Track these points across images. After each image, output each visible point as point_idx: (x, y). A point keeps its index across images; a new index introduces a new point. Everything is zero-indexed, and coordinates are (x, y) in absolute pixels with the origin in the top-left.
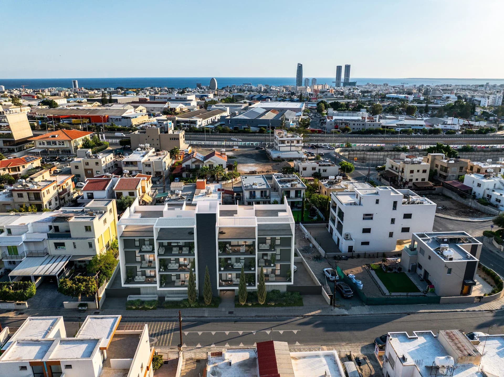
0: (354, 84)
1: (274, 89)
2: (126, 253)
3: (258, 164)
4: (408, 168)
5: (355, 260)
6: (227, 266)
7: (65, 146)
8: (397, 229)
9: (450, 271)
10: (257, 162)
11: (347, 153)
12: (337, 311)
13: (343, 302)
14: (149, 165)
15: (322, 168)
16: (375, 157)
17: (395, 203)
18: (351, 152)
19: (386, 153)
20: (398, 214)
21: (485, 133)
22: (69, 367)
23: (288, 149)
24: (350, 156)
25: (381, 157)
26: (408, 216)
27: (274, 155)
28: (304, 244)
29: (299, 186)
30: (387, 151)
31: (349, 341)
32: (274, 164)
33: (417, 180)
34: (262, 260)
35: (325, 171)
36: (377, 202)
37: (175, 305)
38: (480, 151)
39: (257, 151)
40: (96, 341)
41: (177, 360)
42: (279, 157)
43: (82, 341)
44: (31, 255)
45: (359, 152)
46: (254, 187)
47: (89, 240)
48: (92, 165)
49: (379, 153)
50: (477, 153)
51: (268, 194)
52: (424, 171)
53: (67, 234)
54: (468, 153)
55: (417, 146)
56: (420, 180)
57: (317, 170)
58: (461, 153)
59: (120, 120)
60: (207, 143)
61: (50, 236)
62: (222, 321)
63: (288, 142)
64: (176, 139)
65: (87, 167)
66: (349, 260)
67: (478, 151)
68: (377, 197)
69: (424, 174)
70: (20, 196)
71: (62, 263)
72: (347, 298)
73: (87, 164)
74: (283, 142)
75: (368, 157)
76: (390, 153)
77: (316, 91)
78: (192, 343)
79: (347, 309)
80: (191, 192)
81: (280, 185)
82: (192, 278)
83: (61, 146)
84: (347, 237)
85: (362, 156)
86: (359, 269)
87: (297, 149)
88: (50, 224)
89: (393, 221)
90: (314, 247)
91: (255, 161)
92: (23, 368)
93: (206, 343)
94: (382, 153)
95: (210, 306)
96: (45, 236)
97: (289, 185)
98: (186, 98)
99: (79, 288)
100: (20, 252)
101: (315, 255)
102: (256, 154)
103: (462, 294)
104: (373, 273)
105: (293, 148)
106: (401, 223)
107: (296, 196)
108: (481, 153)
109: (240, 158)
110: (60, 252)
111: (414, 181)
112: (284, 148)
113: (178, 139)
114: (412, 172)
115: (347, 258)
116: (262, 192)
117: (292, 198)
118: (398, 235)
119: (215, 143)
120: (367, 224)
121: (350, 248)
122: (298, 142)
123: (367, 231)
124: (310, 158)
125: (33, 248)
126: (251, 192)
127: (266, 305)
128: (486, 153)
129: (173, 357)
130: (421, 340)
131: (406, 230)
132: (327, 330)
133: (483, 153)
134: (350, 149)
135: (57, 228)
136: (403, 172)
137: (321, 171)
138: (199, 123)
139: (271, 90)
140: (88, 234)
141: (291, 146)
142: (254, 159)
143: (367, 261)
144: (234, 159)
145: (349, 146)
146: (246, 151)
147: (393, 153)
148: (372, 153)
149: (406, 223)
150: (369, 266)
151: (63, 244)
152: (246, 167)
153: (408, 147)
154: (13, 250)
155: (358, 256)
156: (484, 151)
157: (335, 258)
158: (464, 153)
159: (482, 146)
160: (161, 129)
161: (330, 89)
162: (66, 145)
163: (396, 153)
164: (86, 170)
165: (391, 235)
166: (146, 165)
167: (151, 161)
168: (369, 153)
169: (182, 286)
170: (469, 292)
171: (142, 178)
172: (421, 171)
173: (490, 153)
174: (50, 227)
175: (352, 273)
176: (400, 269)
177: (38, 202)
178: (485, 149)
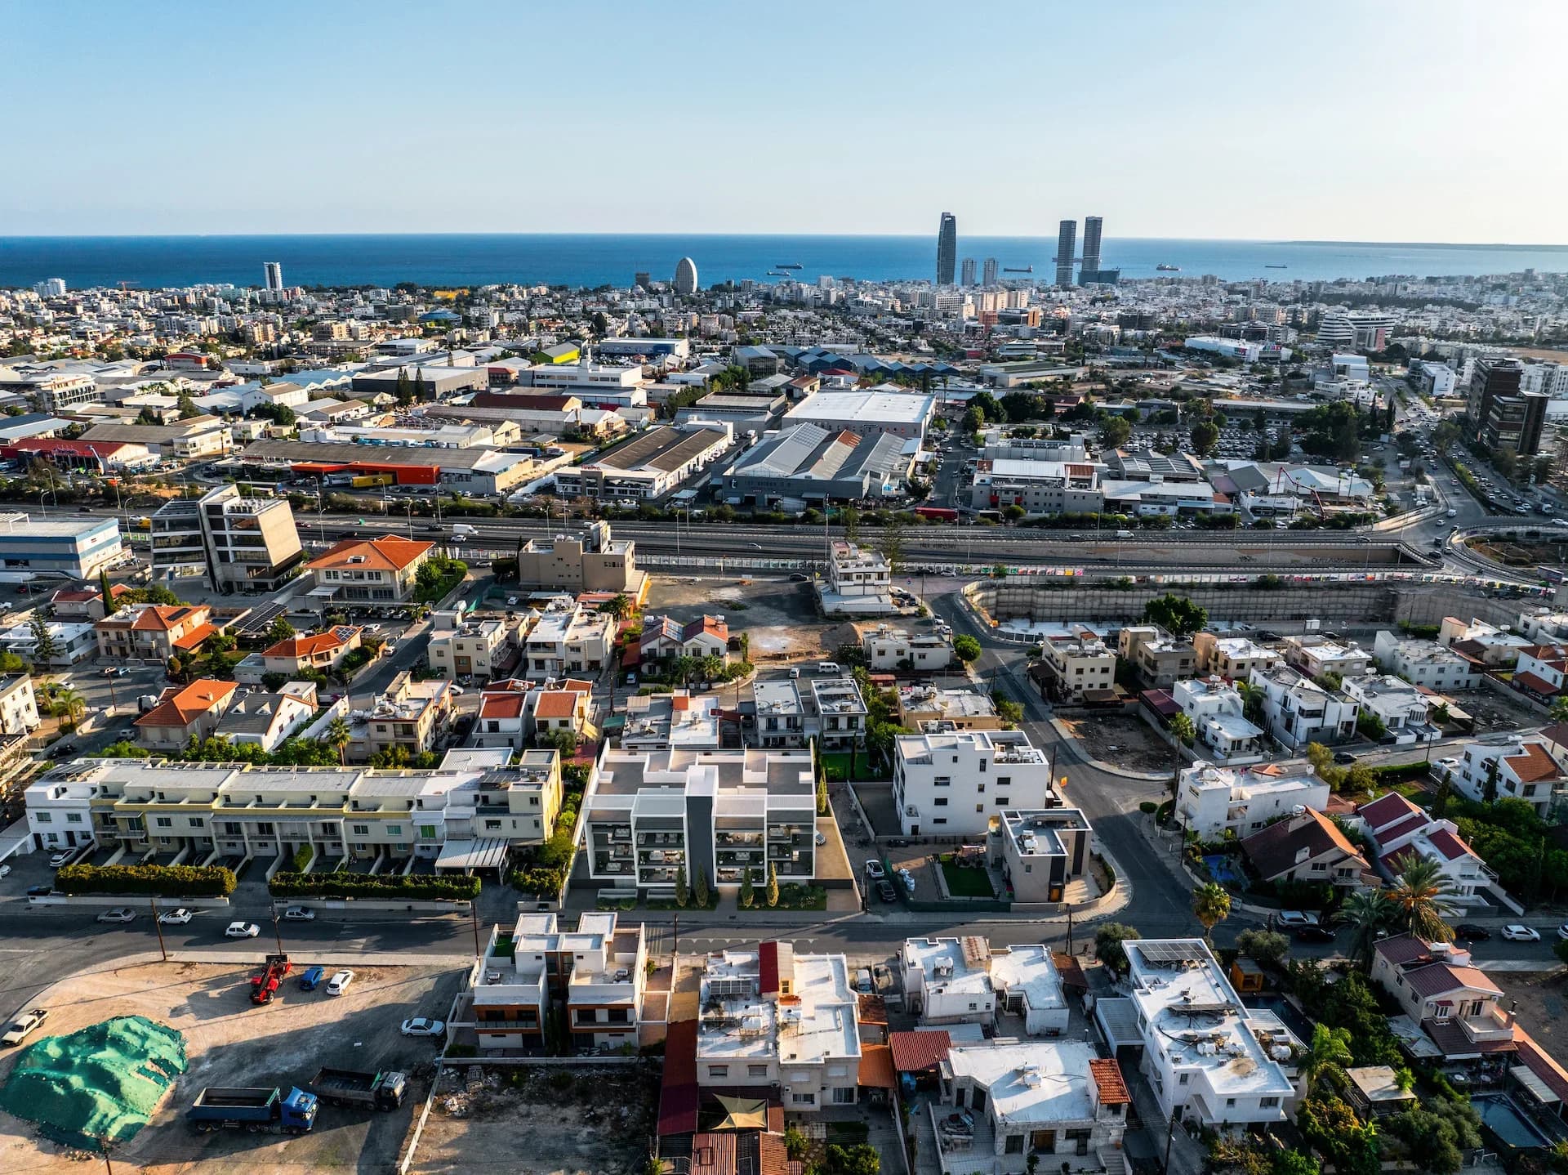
0: (1111, 277)
1: (868, 299)
2: (595, 836)
3: (792, 626)
4: (1073, 664)
5: (920, 847)
6: (728, 858)
7: (382, 582)
8: (989, 799)
9: (1029, 869)
10: (791, 622)
11: (993, 593)
12: (870, 918)
13: (881, 907)
14: (578, 650)
15: (917, 651)
16: (1057, 601)
17: (983, 762)
18: (1003, 591)
19: (1081, 593)
20: (989, 778)
21: (1348, 526)
22: (581, 957)
23: (859, 591)
24: (1001, 598)
25: (1071, 601)
26: (1005, 781)
27: (829, 605)
28: (848, 820)
29: (854, 709)
30: (1084, 588)
31: (875, 952)
32: (827, 627)
33: (1091, 686)
34: (774, 847)
35: (922, 656)
36: (955, 759)
37: (660, 905)
38: (1300, 588)
39: (793, 585)
40: (601, 936)
41: (671, 968)
42: (838, 611)
43: (586, 936)
44: (453, 837)
45: (1020, 591)
46: (775, 710)
47: (535, 817)
48: (469, 650)
49: (1066, 593)
50: (1291, 593)
51: (799, 723)
52: (1105, 670)
53: (503, 807)
54: (1271, 593)
55: (1152, 577)
56: (1096, 687)
57: (907, 656)
58: (1255, 593)
59: (468, 478)
60: (684, 560)
61: (480, 812)
62: (721, 926)
63: (859, 577)
64: (617, 563)
65: (460, 653)
66: (911, 847)
67: (1294, 588)
68: (954, 753)
69: (1105, 675)
70: (381, 729)
71: (500, 849)
72: (886, 902)
73: (460, 647)
74: (848, 577)
75: (1041, 600)
76: (1090, 592)
77: (987, 318)
78: (687, 950)
79: (883, 916)
80: (663, 717)
81: (821, 707)
82: (681, 873)
83: (374, 582)
84: (911, 812)
85: (1028, 598)
86: (920, 862)
87: (878, 591)
88: (477, 792)
89: (981, 789)
90: (863, 824)
91: (785, 619)
92: (538, 958)
93: (701, 950)
94: (1073, 593)
95: (705, 908)
96: (473, 810)
97: (836, 705)
98: (617, 380)
99: (543, 884)
100: (438, 834)
101: (861, 838)
102: (792, 596)
103: (1049, 900)
104: (939, 867)
105: (869, 589)
106: (996, 791)
107: (850, 727)
108: (1299, 593)
109: (755, 609)
110: (493, 832)
111: (1085, 688)
112: (847, 588)
113: (623, 565)
114: (1080, 671)
115: (908, 843)
116: (789, 719)
117: (842, 731)
118: (991, 808)
119: (702, 562)
120: (941, 792)
121: (915, 829)
122: (880, 576)
123: (941, 802)
124: (904, 611)
125: (454, 827)
126: (769, 720)
127: (777, 907)
128: (1313, 594)
129: (665, 964)
130: (943, 947)
131: (1002, 801)
132: (850, 940)
133: (1305, 593)
134: (1000, 581)
135: (485, 799)
136: (1064, 670)
137: (916, 657)
138: (658, 485)
139: (858, 303)
140: (534, 809)
141: (864, 585)
142: (783, 610)
143: (936, 848)
144: (742, 613)
145: (1001, 574)
146: (767, 586)
147: (1097, 592)
148: (1049, 593)
149: (1003, 791)
150: (936, 856)
151: (498, 823)
152: (766, 636)
153: (1133, 579)
154: (429, 831)
155: (926, 841)
156: (1309, 589)
157: (890, 844)
158: (1262, 593)
159: (1305, 576)
160: (585, 544)
161: (1031, 310)
162: (385, 580)
163: (1105, 593)
164: (457, 659)
165: (980, 809)
166: (572, 649)
167: (581, 639)
168: (1042, 593)
169: (669, 880)
170: (1060, 898)
171: (579, 693)
172: (1098, 670)
173: (1320, 593)
174: (476, 798)
175: (904, 869)
176: (980, 863)
177: (409, 740)
178: (1311, 583)
